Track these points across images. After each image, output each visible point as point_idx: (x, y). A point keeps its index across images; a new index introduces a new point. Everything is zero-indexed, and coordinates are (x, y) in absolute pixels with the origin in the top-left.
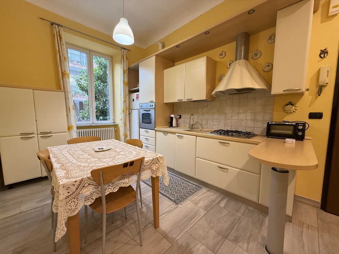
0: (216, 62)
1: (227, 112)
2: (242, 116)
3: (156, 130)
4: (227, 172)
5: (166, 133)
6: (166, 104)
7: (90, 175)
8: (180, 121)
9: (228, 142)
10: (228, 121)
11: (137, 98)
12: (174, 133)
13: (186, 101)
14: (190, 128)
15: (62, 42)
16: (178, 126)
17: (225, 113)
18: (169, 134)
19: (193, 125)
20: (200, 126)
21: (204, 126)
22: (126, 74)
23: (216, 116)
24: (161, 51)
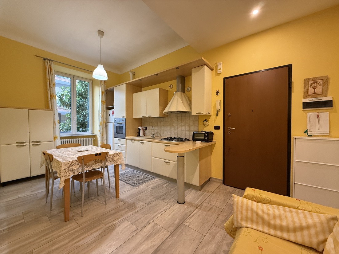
0: (168, 91)
1: (175, 125)
2: (183, 128)
3: (126, 139)
4: (169, 165)
5: (133, 140)
6: (135, 119)
7: (77, 159)
8: (147, 132)
9: (169, 145)
10: (176, 131)
11: (113, 114)
12: (139, 141)
13: (148, 117)
14: (152, 136)
15: (51, 73)
16: (144, 135)
17: (174, 126)
18: (135, 142)
19: (154, 134)
20: (159, 135)
21: (162, 135)
22: (103, 95)
23: (169, 128)
24: (132, 81)
